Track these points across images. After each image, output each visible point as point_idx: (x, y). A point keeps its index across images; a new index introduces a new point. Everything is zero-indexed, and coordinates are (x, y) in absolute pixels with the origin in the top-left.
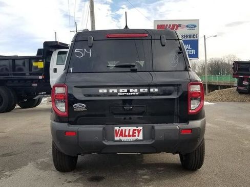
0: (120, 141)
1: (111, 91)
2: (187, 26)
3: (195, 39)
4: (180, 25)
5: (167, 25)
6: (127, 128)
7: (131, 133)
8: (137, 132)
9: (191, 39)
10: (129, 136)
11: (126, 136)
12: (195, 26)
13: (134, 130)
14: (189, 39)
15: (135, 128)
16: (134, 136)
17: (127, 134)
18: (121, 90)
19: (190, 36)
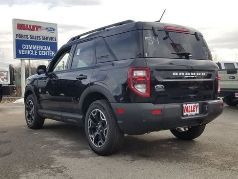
0: (187, 116)
1: (180, 74)
2: (47, 29)
3: (54, 41)
4: (40, 27)
5: (27, 25)
6: (190, 105)
7: (192, 110)
8: (195, 107)
9: (51, 41)
10: (192, 111)
11: (189, 111)
12: (54, 30)
13: (194, 106)
14: (49, 41)
15: (194, 104)
16: (194, 111)
17: (190, 110)
18: (186, 74)
19: (50, 38)
